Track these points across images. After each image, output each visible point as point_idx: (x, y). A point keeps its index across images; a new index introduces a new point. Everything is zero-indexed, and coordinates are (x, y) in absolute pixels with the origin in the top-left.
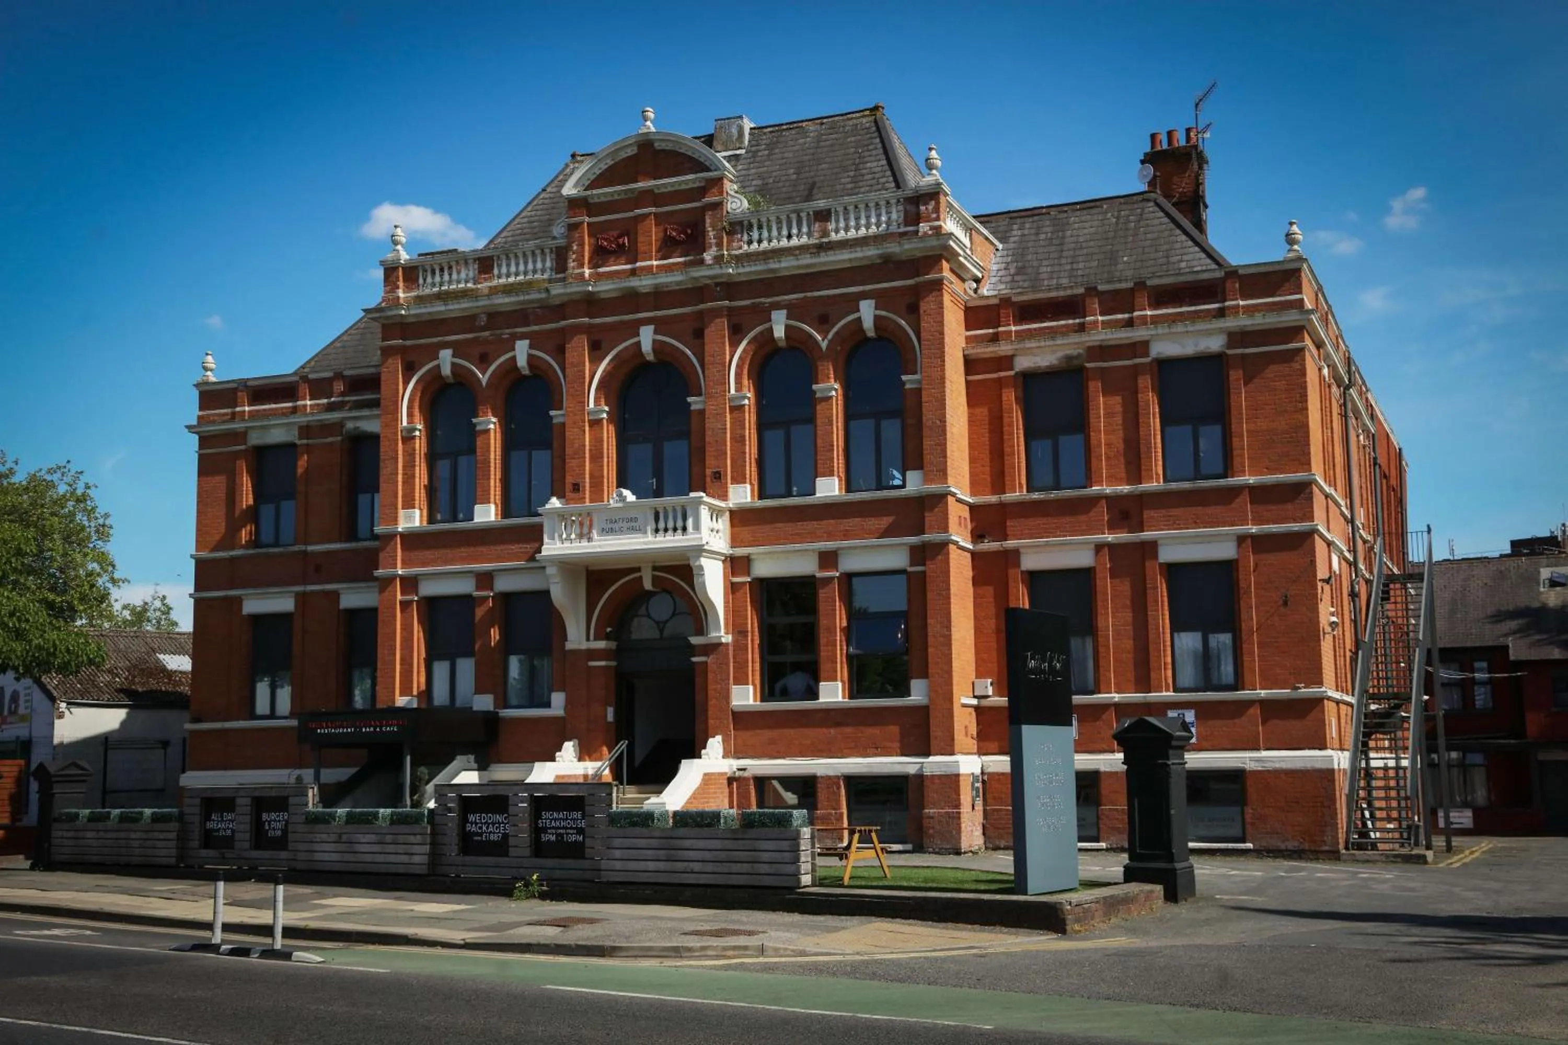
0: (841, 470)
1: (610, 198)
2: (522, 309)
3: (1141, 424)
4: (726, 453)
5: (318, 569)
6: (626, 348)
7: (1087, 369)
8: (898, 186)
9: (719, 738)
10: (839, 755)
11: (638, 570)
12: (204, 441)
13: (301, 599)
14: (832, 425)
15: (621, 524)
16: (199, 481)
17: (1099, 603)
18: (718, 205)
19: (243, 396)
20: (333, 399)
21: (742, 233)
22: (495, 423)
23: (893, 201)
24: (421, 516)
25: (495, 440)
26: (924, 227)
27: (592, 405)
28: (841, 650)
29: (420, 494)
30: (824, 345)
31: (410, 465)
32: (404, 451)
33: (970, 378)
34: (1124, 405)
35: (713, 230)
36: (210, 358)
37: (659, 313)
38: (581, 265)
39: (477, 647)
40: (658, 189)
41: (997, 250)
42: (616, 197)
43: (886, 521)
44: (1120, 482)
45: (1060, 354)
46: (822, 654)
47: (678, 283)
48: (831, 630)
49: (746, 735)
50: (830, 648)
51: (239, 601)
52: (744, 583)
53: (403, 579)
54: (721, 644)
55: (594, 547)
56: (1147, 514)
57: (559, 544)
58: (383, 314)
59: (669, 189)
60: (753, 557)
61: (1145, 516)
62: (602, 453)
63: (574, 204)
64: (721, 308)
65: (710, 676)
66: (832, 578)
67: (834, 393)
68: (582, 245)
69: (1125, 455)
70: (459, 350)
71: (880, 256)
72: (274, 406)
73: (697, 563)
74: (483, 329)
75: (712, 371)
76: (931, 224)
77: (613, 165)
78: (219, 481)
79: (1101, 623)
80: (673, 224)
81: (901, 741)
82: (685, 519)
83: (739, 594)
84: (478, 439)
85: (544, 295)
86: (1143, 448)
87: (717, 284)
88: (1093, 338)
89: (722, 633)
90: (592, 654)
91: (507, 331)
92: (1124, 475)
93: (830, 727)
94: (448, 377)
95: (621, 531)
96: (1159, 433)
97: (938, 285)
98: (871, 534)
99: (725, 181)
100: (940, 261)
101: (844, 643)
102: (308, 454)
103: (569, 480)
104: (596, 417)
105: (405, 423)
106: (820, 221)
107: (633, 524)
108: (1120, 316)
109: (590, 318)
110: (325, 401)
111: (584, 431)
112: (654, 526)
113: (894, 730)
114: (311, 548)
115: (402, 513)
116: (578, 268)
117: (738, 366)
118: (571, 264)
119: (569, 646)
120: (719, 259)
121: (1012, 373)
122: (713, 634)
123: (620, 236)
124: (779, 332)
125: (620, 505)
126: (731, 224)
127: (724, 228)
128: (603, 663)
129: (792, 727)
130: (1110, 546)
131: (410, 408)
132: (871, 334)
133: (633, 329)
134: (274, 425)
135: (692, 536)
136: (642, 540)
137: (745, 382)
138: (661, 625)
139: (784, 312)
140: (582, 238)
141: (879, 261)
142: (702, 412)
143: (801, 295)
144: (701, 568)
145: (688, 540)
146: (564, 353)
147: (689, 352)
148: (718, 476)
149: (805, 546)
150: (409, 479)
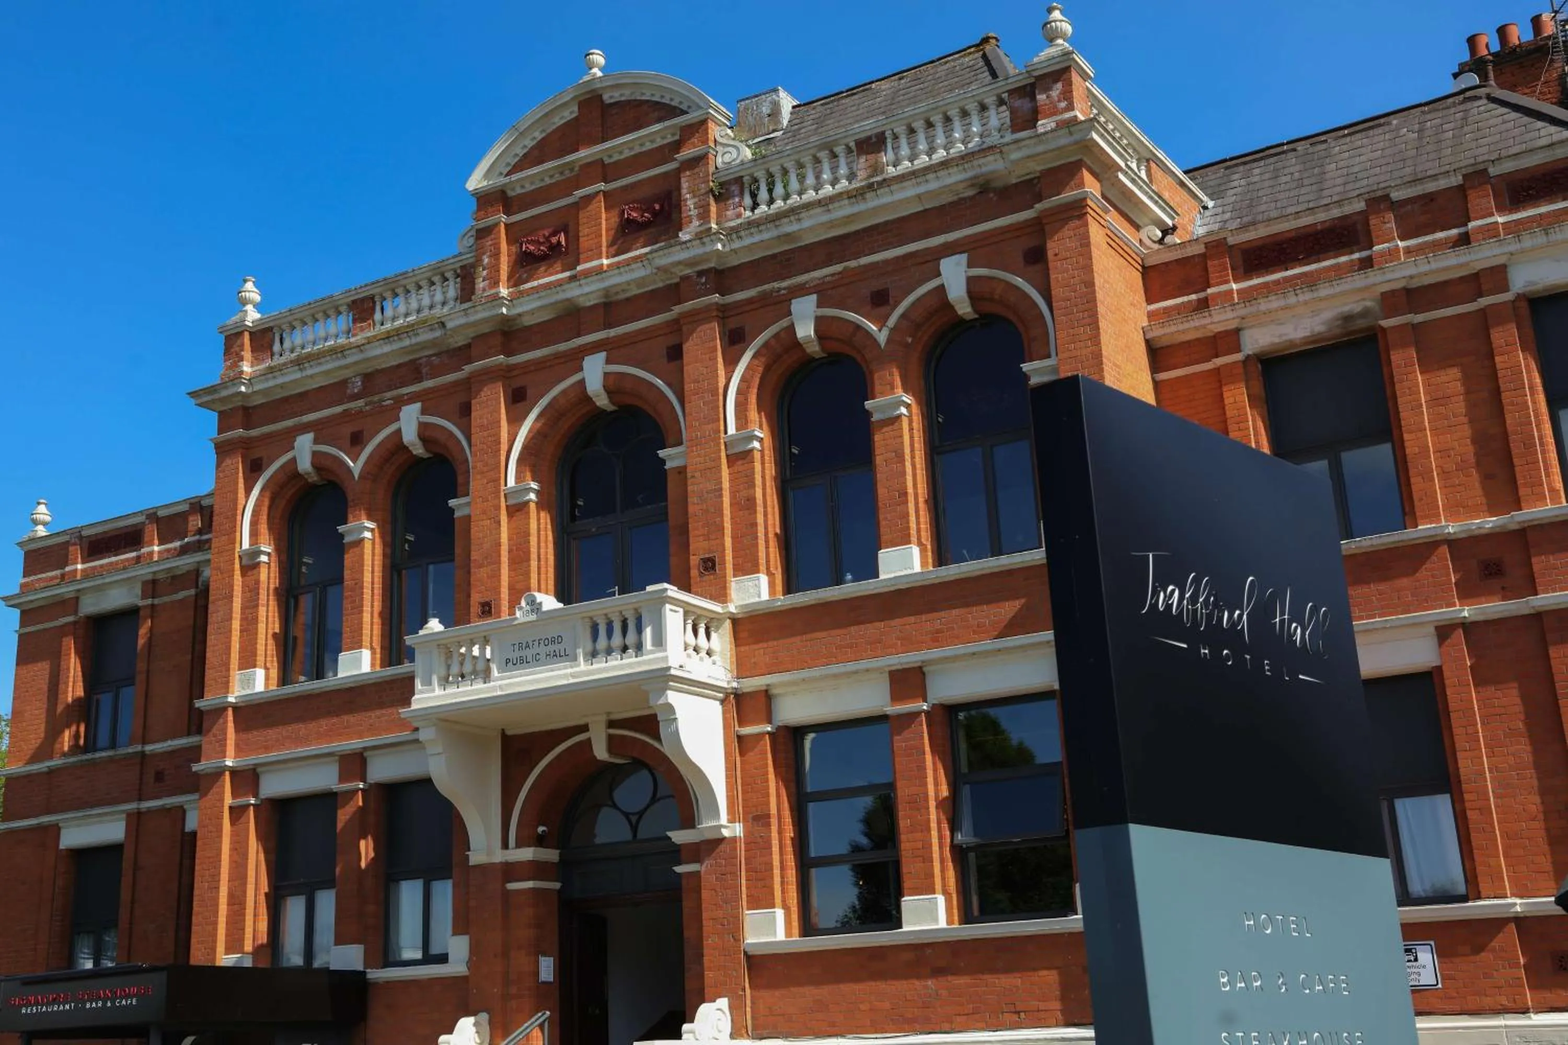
0: (923, 534)
1: (539, 185)
2: (413, 362)
3: (1507, 408)
4: (722, 529)
5: (159, 776)
6: (564, 392)
7: (1383, 330)
8: (994, 75)
9: (723, 1003)
10: (946, 1026)
11: (584, 728)
12: (28, 615)
13: (136, 821)
14: (902, 461)
15: (536, 650)
16: (17, 670)
17: (1458, 731)
18: (700, 160)
19: (76, 551)
20: (186, 540)
21: (742, 194)
22: (372, 530)
23: (990, 100)
24: (267, 678)
25: (373, 555)
26: (1045, 125)
27: (511, 482)
28: (941, 837)
29: (265, 645)
30: (882, 337)
31: (251, 605)
32: (244, 585)
33: (1163, 376)
34: (1467, 379)
35: (694, 197)
36: (42, 509)
37: (612, 332)
38: (496, 283)
39: (338, 870)
40: (610, 156)
41: (1205, 208)
42: (548, 181)
43: (1009, 609)
44: (1473, 511)
45: (1328, 315)
46: (903, 846)
47: (640, 282)
48: (919, 803)
49: (773, 997)
50: (918, 835)
51: (54, 831)
52: (761, 735)
53: (234, 772)
54: (723, 839)
55: (494, 689)
56: (1538, 563)
57: (438, 692)
58: (216, 396)
59: (627, 154)
60: (774, 691)
61: (1536, 568)
62: (528, 553)
63: (485, 200)
64: (707, 308)
65: (705, 894)
66: (916, 714)
67: (903, 410)
68: (496, 255)
69: (1478, 465)
70: (321, 430)
71: (972, 182)
72: (113, 559)
73: (661, 701)
74: (355, 397)
75: (695, 404)
76: (1059, 118)
77: (543, 139)
78: (42, 669)
79: (1465, 765)
80: (633, 202)
81: (1063, 998)
82: (640, 630)
83: (751, 756)
84: (346, 556)
85: (438, 333)
86: (1516, 449)
87: (700, 274)
88: (1389, 276)
89: (724, 818)
90: (510, 871)
91: (389, 394)
92: (1480, 500)
93: (926, 977)
94: (308, 474)
95: (537, 660)
96: (1546, 418)
97: (1077, 209)
98: (980, 632)
99: (711, 125)
100: (1080, 169)
101: (945, 826)
102: (152, 618)
103: (476, 598)
104: (520, 500)
105: (246, 545)
106: (867, 153)
107: (556, 647)
108: (1440, 235)
109: (508, 354)
110: (177, 544)
111: (499, 523)
112: (589, 647)
113: (1050, 977)
114: (149, 748)
115: (236, 676)
116: (491, 287)
117: (739, 392)
118: (480, 284)
119: (476, 857)
120: (704, 235)
121: (1239, 357)
122: (707, 824)
123: (555, 233)
124: (805, 330)
125: (533, 617)
126: (721, 185)
127: (712, 190)
128: (530, 884)
129: (857, 980)
130: (1468, 627)
131: (254, 523)
132: (964, 309)
133: (575, 359)
134: (111, 583)
135: (651, 656)
136: (569, 671)
137: (753, 414)
138: (634, 820)
139: (814, 297)
140: (497, 246)
141: (970, 193)
142: (682, 471)
143: (838, 268)
144: (670, 708)
145: (644, 663)
146: (470, 414)
147: (659, 382)
148: (710, 565)
149: (864, 664)
150: (250, 624)
